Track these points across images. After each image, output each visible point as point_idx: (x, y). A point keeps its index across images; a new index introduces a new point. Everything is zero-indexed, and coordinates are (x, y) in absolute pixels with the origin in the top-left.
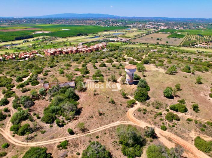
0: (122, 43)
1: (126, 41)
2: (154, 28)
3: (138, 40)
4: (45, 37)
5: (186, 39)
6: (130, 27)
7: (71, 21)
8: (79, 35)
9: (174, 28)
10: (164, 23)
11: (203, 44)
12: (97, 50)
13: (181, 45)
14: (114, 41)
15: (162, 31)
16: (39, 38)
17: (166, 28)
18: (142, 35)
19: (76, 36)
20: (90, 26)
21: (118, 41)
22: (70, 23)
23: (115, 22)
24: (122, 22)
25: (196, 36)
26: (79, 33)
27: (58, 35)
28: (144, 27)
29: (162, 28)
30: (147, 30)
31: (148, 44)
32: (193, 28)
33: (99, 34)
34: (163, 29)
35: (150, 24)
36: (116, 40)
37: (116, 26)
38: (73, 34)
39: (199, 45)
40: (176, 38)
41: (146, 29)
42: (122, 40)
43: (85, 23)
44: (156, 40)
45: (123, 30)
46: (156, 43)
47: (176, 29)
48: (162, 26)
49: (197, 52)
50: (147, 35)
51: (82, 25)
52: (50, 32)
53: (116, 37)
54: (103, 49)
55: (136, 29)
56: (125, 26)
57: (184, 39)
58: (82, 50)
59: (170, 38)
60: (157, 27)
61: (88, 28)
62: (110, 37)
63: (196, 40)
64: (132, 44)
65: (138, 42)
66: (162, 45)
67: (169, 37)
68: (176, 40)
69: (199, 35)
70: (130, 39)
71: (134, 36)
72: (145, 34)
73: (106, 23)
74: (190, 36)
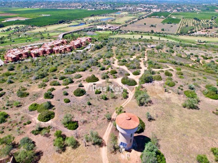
0: (111, 32)
1: (115, 29)
2: (146, 11)
3: (130, 27)
4: (19, 26)
5: (183, 25)
6: (120, 10)
7: (53, 4)
8: (61, 22)
9: (167, 11)
10: (156, 5)
11: (203, 31)
12: (79, 47)
13: (179, 32)
14: (101, 30)
15: (155, 14)
16: (10, 28)
17: (158, 11)
18: (134, 21)
19: (57, 24)
20: (75, 10)
21: (106, 30)
22: (52, 6)
23: (103, 5)
24: (110, 5)
25: (192, 20)
26: (61, 20)
27: (36, 23)
28: (135, 10)
29: (155, 10)
30: (139, 13)
31: (141, 32)
32: (187, 10)
33: (85, 19)
34: (156, 12)
35: (141, 7)
36: (103, 27)
37: (105, 9)
38: (53, 22)
39: (198, 33)
40: (171, 23)
41: (137, 13)
42: (111, 28)
43: (69, 7)
44: (150, 27)
45: (112, 14)
46: (150, 32)
47: (170, 11)
48: (154, 8)
49: (198, 42)
50: (139, 20)
51: (66, 8)
52: (26, 19)
53: (104, 24)
54: (87, 44)
55: (127, 13)
56: (114, 9)
57: (181, 25)
58: (58, 49)
59: (165, 24)
60: (149, 9)
61: (72, 12)
62: (97, 23)
63: (193, 25)
64: (123, 33)
65: (130, 30)
66: (158, 33)
67: (163, 22)
68: (172, 26)
69: (195, 19)
70: (121, 26)
71: (125, 22)
72: (137, 19)
73: (93, 5)
74: (186, 20)
